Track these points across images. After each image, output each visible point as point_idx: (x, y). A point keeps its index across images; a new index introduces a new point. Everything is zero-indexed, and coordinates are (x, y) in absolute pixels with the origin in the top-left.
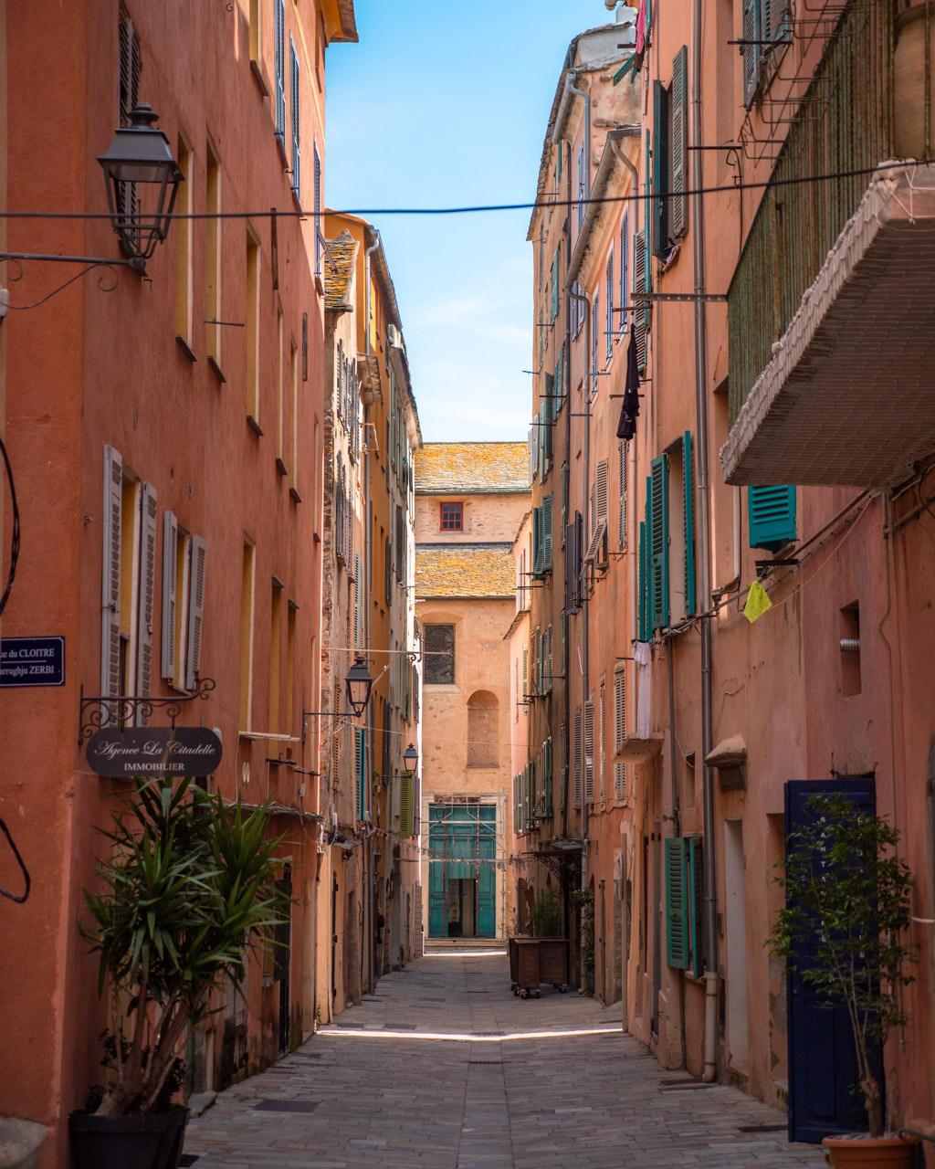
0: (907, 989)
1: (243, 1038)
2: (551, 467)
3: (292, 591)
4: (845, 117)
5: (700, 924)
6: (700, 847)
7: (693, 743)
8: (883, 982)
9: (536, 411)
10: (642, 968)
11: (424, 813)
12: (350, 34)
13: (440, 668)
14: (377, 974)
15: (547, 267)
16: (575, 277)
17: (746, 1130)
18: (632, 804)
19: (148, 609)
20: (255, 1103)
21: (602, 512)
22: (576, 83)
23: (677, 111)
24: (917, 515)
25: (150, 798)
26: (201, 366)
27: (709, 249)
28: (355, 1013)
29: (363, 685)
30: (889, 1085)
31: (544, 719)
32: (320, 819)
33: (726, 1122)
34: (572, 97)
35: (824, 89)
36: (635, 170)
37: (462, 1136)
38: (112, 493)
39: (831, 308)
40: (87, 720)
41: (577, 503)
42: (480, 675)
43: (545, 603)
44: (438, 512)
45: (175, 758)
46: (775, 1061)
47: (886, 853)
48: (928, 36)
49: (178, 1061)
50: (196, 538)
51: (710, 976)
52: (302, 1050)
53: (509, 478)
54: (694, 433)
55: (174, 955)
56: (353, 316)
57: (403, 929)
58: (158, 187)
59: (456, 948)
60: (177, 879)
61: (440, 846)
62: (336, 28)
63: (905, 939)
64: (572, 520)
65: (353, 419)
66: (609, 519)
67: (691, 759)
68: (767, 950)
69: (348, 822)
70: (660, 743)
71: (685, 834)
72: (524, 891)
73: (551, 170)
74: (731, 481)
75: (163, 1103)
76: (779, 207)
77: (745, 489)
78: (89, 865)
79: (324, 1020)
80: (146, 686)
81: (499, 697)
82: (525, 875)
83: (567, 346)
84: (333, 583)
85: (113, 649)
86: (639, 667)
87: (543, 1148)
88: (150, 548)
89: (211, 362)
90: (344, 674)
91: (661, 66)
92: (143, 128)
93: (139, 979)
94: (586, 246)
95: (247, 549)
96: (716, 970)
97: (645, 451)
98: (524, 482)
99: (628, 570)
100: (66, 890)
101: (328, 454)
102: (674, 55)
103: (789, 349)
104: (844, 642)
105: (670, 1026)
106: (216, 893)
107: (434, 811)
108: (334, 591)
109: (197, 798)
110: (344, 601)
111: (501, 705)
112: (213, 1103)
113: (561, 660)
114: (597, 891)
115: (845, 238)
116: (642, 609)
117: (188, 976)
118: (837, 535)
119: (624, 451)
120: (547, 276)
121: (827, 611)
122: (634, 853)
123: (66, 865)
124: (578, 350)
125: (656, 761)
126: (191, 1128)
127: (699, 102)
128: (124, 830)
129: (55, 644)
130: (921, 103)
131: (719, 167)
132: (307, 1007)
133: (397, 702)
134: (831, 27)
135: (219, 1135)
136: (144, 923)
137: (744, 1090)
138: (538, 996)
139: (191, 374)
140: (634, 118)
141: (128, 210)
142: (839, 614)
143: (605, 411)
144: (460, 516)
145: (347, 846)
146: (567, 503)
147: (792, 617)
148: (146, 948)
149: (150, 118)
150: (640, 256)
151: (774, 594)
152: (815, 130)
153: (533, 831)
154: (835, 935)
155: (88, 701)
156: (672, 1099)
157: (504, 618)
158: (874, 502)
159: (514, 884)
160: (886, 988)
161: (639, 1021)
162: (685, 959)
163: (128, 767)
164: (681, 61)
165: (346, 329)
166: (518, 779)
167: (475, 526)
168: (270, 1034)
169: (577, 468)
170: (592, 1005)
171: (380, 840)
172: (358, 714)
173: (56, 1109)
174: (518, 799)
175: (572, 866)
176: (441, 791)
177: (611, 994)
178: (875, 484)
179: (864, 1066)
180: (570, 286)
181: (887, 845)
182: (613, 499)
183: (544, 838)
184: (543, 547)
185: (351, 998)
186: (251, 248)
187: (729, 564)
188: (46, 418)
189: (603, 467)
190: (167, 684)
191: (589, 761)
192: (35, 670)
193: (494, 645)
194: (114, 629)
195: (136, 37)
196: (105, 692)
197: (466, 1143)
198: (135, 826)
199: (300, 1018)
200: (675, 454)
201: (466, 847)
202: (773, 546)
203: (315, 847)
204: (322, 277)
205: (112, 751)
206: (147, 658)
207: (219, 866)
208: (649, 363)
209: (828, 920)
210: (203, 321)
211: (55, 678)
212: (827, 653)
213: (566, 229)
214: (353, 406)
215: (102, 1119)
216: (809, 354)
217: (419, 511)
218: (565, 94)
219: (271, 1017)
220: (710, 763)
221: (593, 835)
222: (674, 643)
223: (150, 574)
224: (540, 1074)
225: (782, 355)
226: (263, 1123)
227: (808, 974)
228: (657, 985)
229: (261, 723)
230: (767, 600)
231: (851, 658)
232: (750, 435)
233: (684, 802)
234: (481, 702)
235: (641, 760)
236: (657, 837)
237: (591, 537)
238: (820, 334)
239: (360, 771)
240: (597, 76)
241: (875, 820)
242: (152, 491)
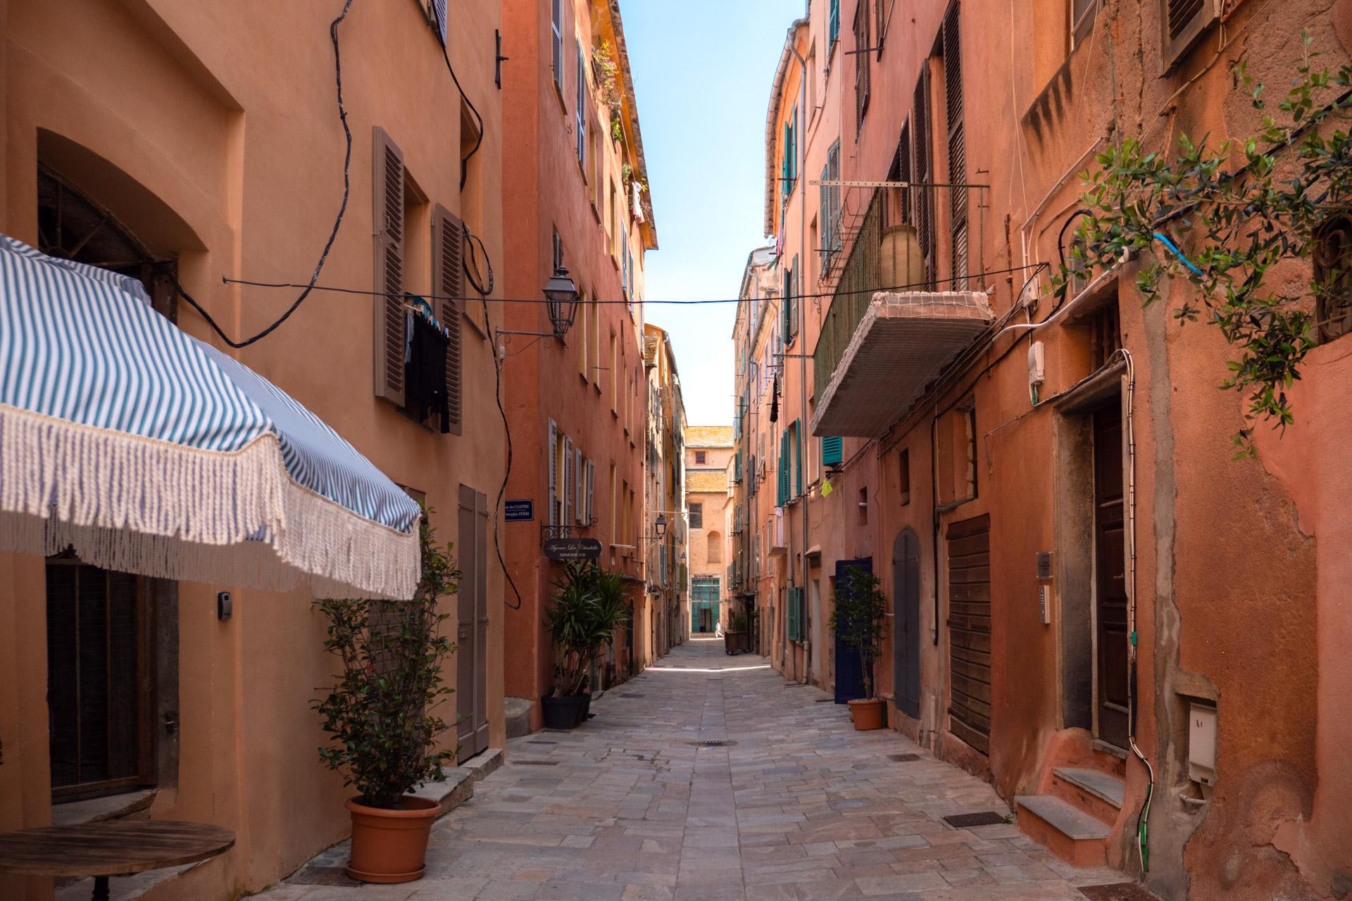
0: (883, 642)
1: (614, 670)
2: (742, 436)
3: (632, 486)
4: (861, 276)
5: (802, 622)
6: (802, 591)
7: (799, 549)
8: (873, 640)
9: (736, 413)
10: (778, 641)
11: (689, 582)
12: (655, 247)
13: (696, 521)
14: (670, 647)
15: (740, 350)
16: (752, 354)
17: (818, 701)
18: (775, 575)
19: (569, 489)
20: (619, 695)
21: (763, 455)
22: (752, 270)
23: (794, 281)
24: (890, 449)
25: (571, 568)
26: (590, 387)
27: (807, 340)
28: (661, 662)
29: (663, 526)
30: (875, 680)
31: (739, 542)
32: (645, 582)
33: (811, 699)
34: (750, 277)
35: (852, 263)
36: (777, 308)
37: (704, 706)
38: (552, 439)
39: (855, 357)
40: (543, 535)
41: (753, 451)
42: (713, 524)
43: (739, 493)
44: (695, 456)
45: (582, 551)
46: (831, 674)
47: (876, 588)
48: (894, 240)
49: (586, 676)
50: (589, 460)
51: (805, 642)
52: (640, 675)
53: (725, 442)
54: (801, 419)
55: (583, 632)
56: (657, 369)
57: (681, 628)
58: (568, 304)
59: (704, 637)
60: (584, 601)
61: (696, 595)
62: (648, 243)
63: (882, 623)
64: (751, 458)
65: (658, 415)
66: (766, 458)
67: (799, 555)
68: (828, 627)
69: (657, 584)
70: (786, 549)
71: (796, 586)
72: (731, 613)
73: (742, 309)
74: (815, 434)
75: (580, 692)
76: (834, 316)
77: (821, 438)
78: (546, 596)
79: (648, 663)
80: (569, 522)
81: (721, 534)
82: (731, 606)
83: (749, 384)
84: (650, 484)
85: (554, 506)
86: (778, 517)
87: (737, 710)
88: (570, 464)
89: (595, 385)
90: (655, 521)
91: (787, 262)
92: (562, 277)
93: (569, 642)
94: (756, 341)
95: (612, 467)
96: (808, 640)
97: (781, 426)
98: (731, 443)
99: (774, 478)
100: (536, 606)
101: (647, 429)
102: (792, 257)
103: (838, 376)
104: (861, 504)
105: (789, 664)
106: (600, 607)
107: (694, 581)
108: (650, 487)
109: (592, 568)
110: (655, 491)
111: (722, 537)
112: (602, 695)
113: (746, 518)
114: (761, 612)
115: (861, 326)
116: (779, 494)
117: (589, 641)
118: (858, 460)
119: (772, 427)
120: (740, 353)
121: (854, 491)
122: (776, 596)
123: (537, 595)
124: (753, 386)
125: (785, 557)
126: (592, 704)
127: (803, 277)
128: (560, 582)
129: (529, 503)
130: (892, 268)
131: (811, 305)
132: (641, 657)
133: (678, 535)
134: (855, 236)
135: (604, 707)
136: (569, 620)
137: (818, 687)
138: (736, 655)
139: (587, 390)
140: (777, 286)
141: (558, 317)
142: (859, 493)
143: (765, 411)
144: (704, 457)
145: (657, 594)
146: (749, 451)
147: (840, 495)
148: (571, 629)
149: (565, 272)
150: (779, 344)
151: (833, 485)
152: (849, 282)
153: (735, 589)
154: (854, 621)
155: (544, 527)
156: (789, 691)
157: (723, 501)
158: (873, 445)
159: (727, 611)
160: (875, 643)
161: (777, 662)
162: (795, 635)
163: (562, 555)
164: (796, 259)
165: (654, 374)
166: (729, 568)
167: (710, 462)
168: (625, 669)
169: (753, 436)
170: (758, 658)
171: (671, 592)
172: (661, 538)
173: (536, 695)
174: (729, 576)
175: (751, 602)
176: (696, 573)
177: (766, 653)
178: (873, 436)
179: (865, 672)
180: (750, 358)
181: (876, 585)
182: (768, 448)
183: (739, 591)
184: (739, 470)
185: (659, 656)
186: (612, 337)
187: (815, 474)
188: (523, 406)
189: (764, 435)
190: (578, 522)
191: (757, 559)
192: (521, 514)
193: (718, 512)
194: (555, 497)
195: (560, 241)
196: (551, 524)
197: (706, 709)
198: (565, 580)
199: (638, 663)
200: (793, 427)
201: (707, 596)
202: (833, 465)
203: (643, 594)
204: (644, 352)
205: (554, 548)
206: (569, 511)
207: (601, 596)
208: (783, 390)
209: (852, 616)
210: (592, 367)
211: (530, 517)
212: (854, 509)
213: (748, 334)
214: (657, 409)
215: (555, 698)
216: (846, 377)
217: (686, 455)
218: (748, 276)
219: (626, 661)
220: (807, 556)
221: (759, 589)
222: (792, 507)
223: (570, 475)
224: (736, 683)
225: (835, 379)
226: (623, 702)
227: (843, 637)
228: (785, 647)
229: (619, 541)
230: (830, 487)
231: (863, 510)
232: (822, 414)
233: (796, 574)
234: (713, 535)
235: (779, 557)
236: (785, 588)
237: (758, 465)
238: (850, 368)
239: (662, 563)
240: (761, 268)
241: (872, 575)
242: (570, 439)
